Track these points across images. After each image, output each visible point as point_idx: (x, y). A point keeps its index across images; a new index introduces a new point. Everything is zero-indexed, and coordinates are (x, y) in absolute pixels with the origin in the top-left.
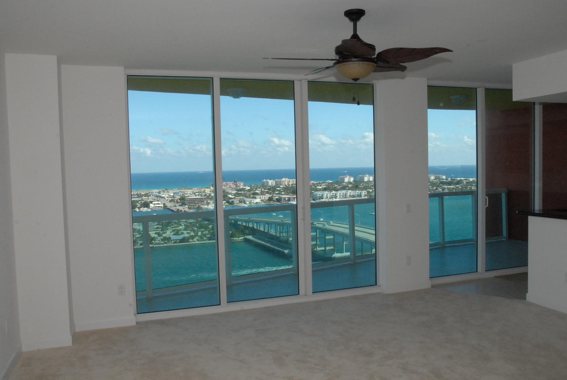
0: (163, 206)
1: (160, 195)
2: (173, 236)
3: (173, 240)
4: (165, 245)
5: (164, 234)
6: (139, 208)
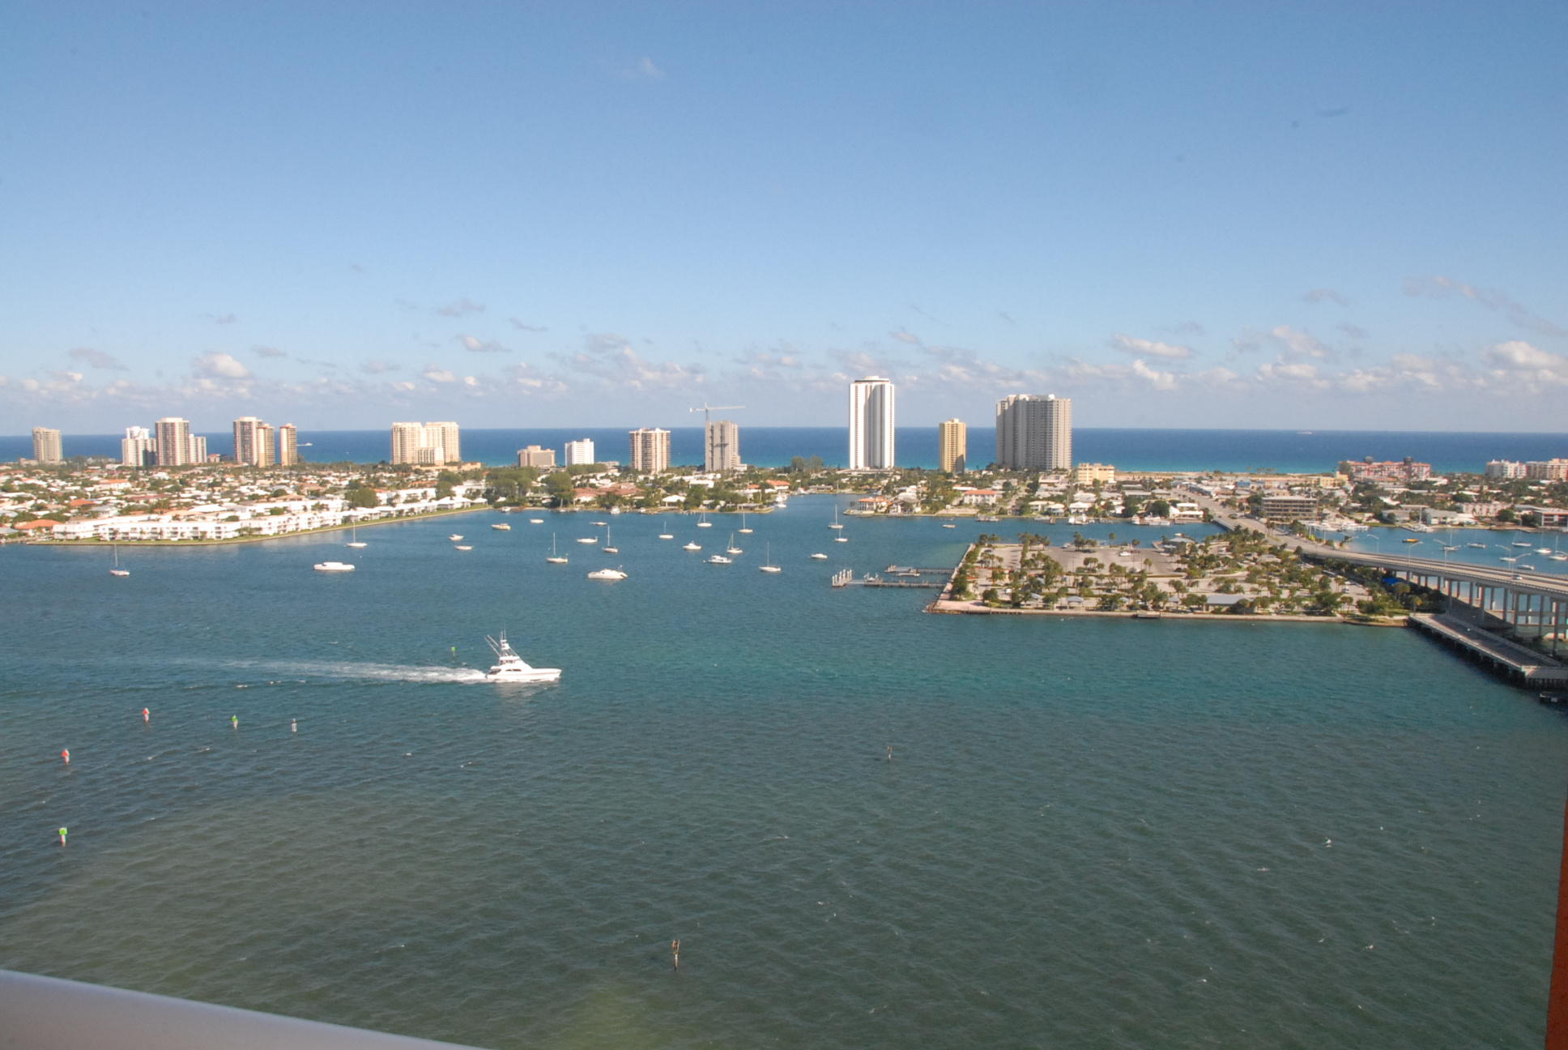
0: (1204, 515)
1: (1199, 486)
2: (1214, 594)
3: (1213, 605)
4: (1191, 615)
5: (1192, 586)
6: (1142, 516)
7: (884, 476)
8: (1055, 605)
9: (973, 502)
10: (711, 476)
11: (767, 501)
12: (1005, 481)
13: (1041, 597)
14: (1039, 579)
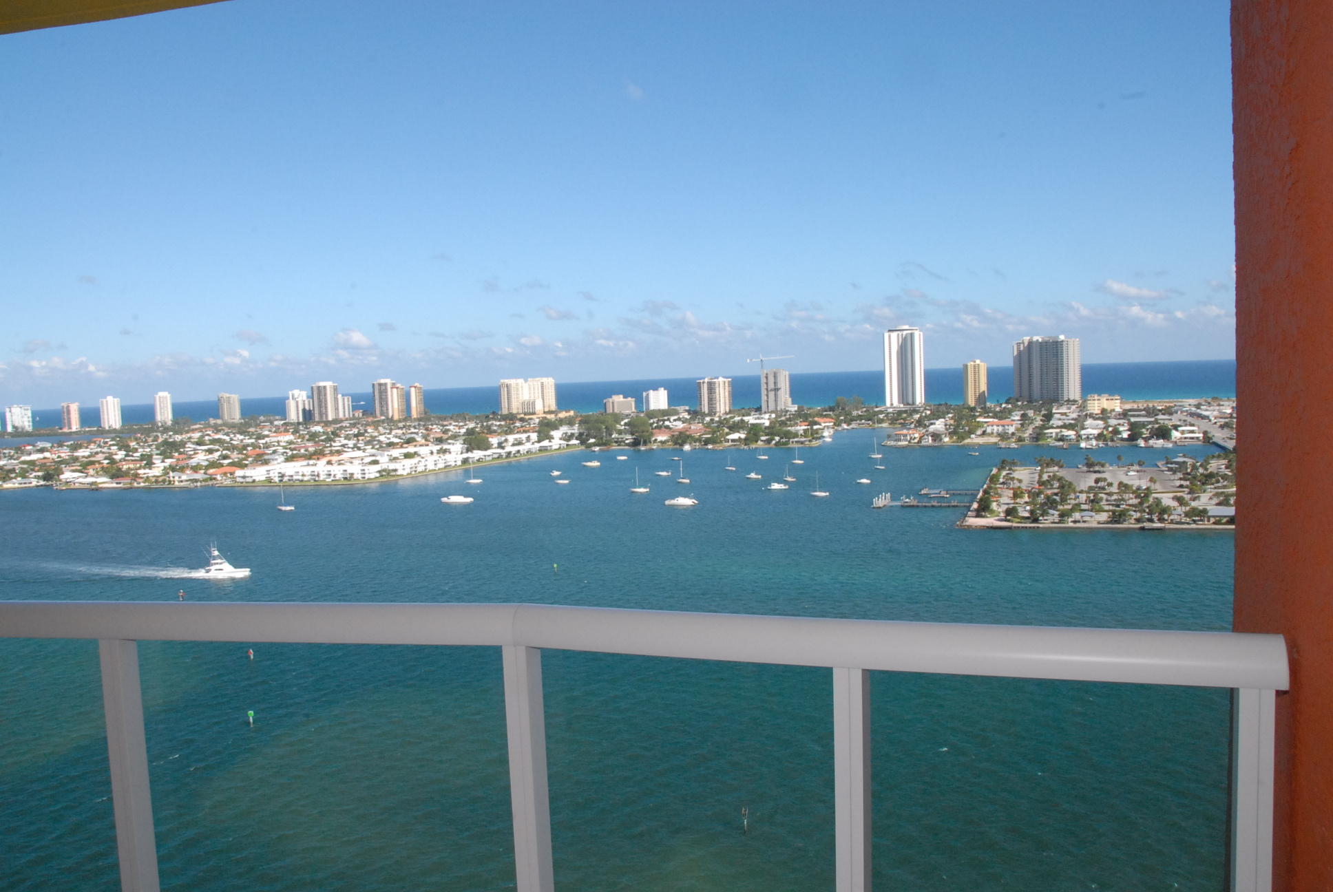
0: (1204, 437)
1: (1198, 411)
2: (1215, 506)
3: (1214, 517)
4: (1194, 526)
5: (1194, 500)
6: (1146, 440)
7: (916, 411)
8: (1070, 520)
9: (995, 431)
10: (767, 416)
11: (815, 436)
12: (1022, 412)
13: (1057, 513)
14: (1055, 497)
